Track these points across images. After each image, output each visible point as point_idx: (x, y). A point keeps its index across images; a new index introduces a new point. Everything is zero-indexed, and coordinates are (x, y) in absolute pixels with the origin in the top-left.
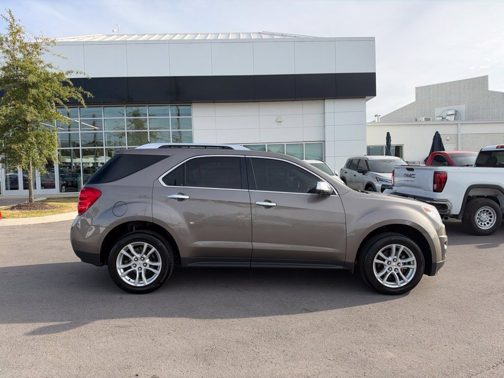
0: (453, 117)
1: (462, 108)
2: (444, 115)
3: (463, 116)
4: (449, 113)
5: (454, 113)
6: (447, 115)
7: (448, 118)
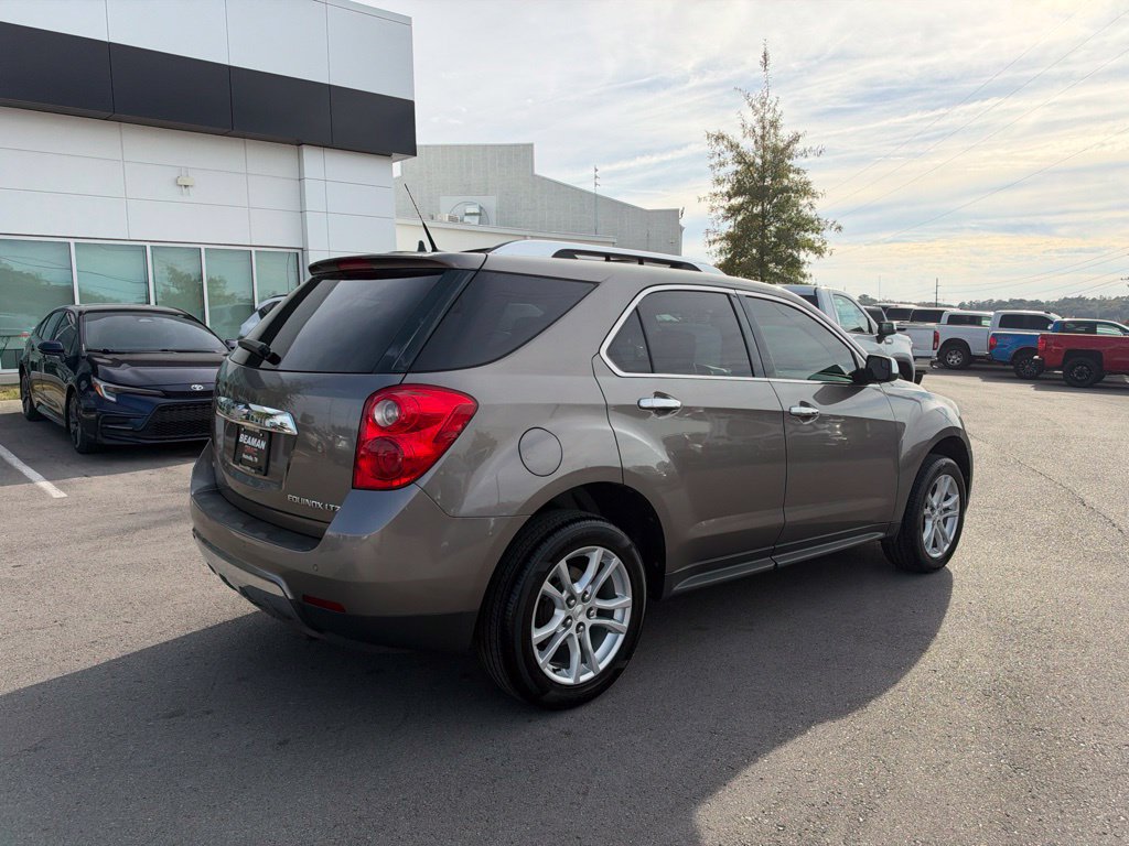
0: (477, 218)
1: (491, 203)
2: (458, 213)
3: (493, 216)
4: (471, 210)
5: (477, 211)
6: (466, 214)
7: (467, 219)
